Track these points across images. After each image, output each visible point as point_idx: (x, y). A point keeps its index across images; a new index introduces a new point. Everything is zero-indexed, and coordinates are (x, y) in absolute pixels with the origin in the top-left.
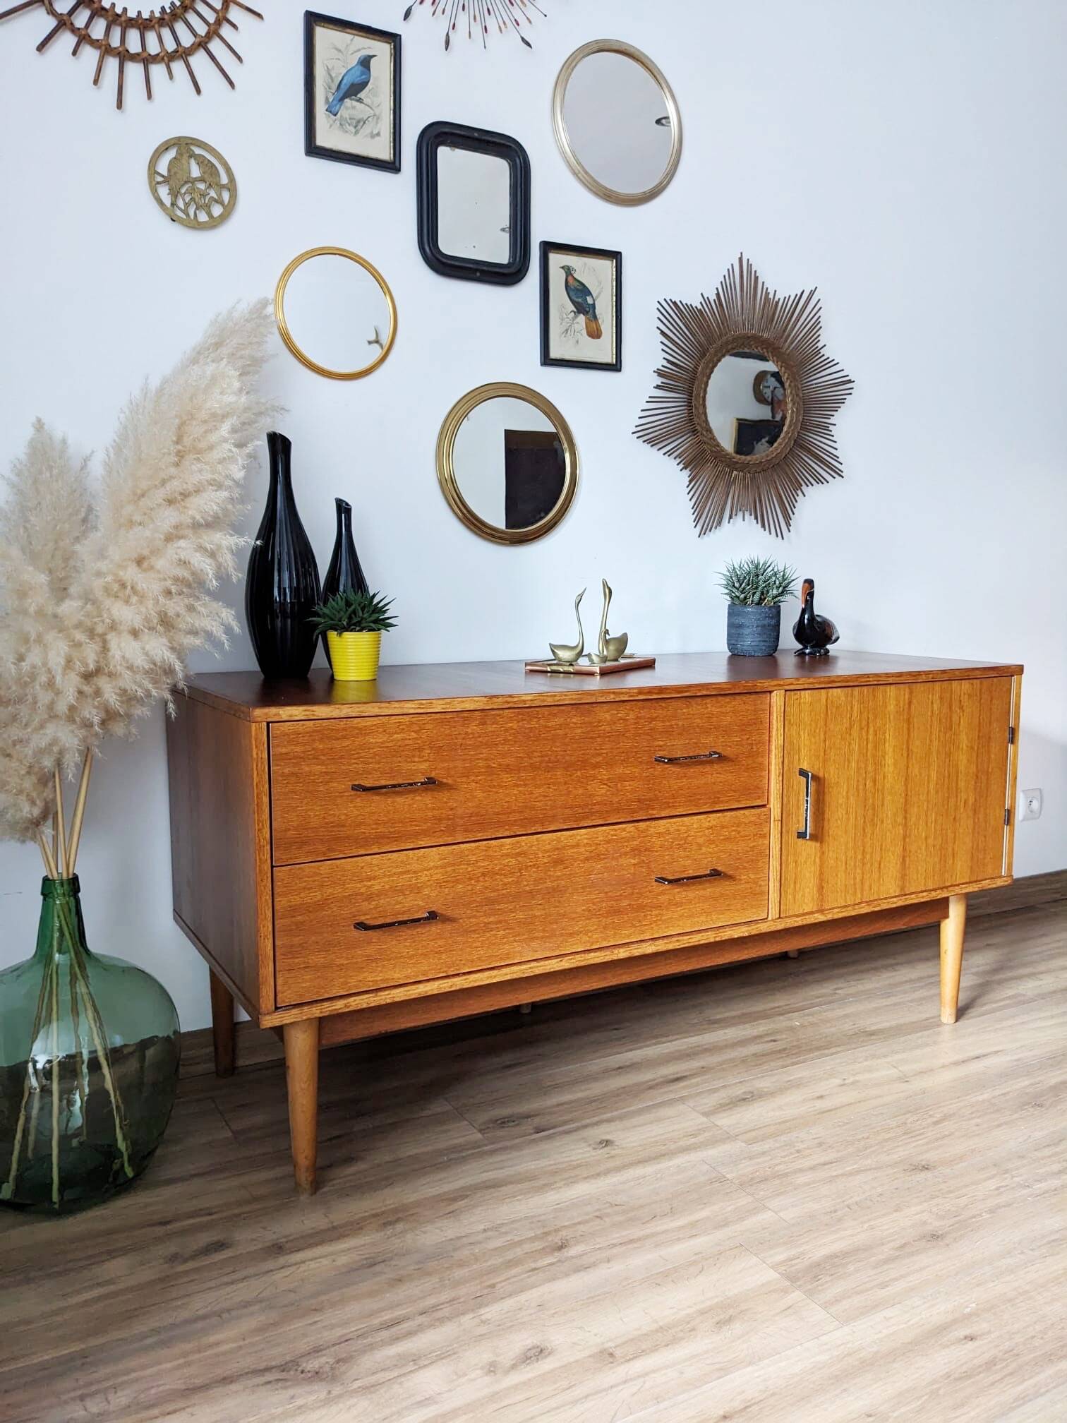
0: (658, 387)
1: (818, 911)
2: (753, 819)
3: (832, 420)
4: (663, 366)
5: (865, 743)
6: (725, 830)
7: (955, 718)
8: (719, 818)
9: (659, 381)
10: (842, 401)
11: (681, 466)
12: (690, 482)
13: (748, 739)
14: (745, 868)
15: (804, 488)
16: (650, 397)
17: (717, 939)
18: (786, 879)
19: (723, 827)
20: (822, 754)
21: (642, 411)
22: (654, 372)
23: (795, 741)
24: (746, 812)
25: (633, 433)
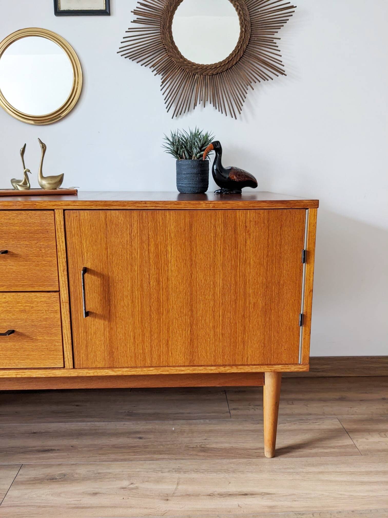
0: (134, 21)
1: (108, 368)
2: (43, 300)
3: (276, 35)
4: (137, 8)
5: (147, 253)
6: (20, 305)
7: (240, 239)
8: (13, 296)
9: (135, 17)
10: (285, 21)
11: (155, 72)
12: (163, 82)
13: (36, 243)
14: (40, 332)
15: (253, 84)
16: (129, 29)
17: (18, 376)
18: (78, 344)
19: (18, 303)
20: (105, 258)
21: (124, 38)
22: (132, 12)
23: (78, 247)
24: (38, 294)
25: (118, 53)
